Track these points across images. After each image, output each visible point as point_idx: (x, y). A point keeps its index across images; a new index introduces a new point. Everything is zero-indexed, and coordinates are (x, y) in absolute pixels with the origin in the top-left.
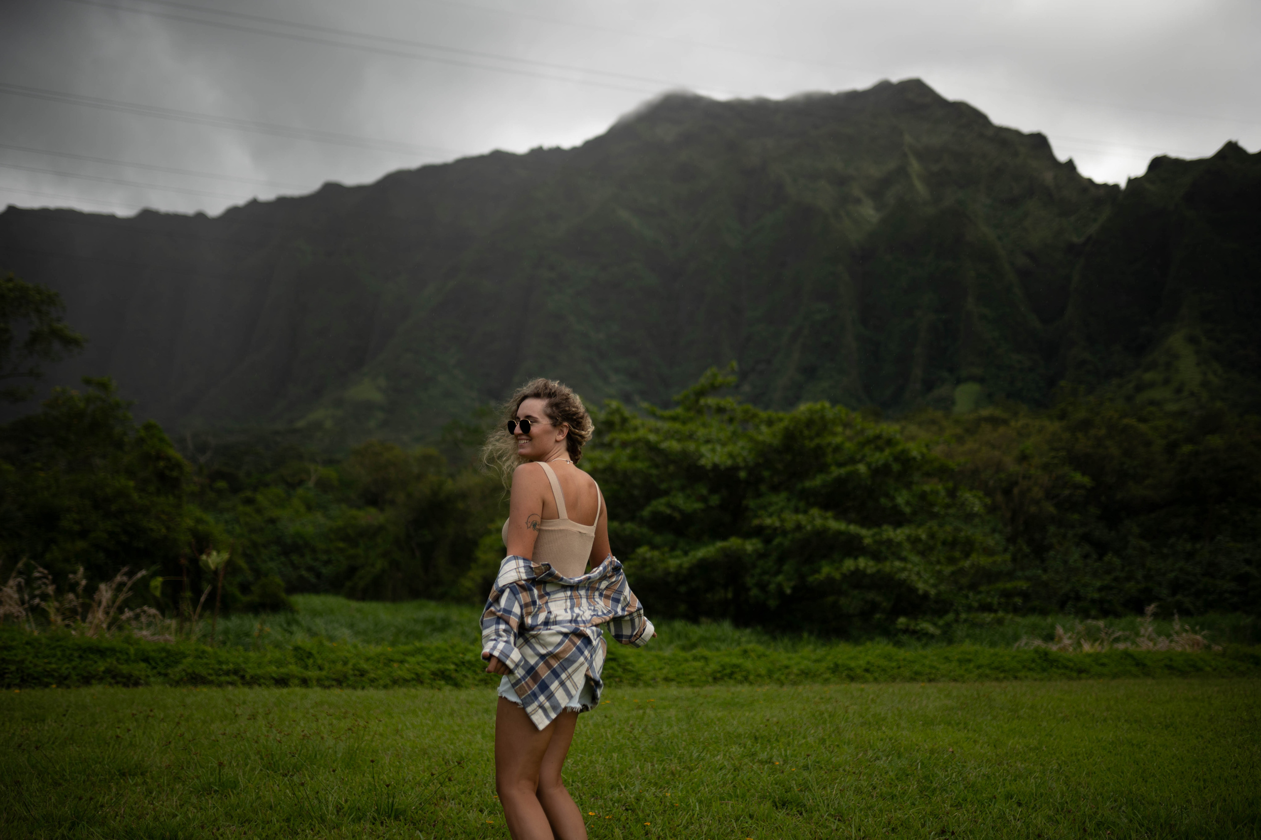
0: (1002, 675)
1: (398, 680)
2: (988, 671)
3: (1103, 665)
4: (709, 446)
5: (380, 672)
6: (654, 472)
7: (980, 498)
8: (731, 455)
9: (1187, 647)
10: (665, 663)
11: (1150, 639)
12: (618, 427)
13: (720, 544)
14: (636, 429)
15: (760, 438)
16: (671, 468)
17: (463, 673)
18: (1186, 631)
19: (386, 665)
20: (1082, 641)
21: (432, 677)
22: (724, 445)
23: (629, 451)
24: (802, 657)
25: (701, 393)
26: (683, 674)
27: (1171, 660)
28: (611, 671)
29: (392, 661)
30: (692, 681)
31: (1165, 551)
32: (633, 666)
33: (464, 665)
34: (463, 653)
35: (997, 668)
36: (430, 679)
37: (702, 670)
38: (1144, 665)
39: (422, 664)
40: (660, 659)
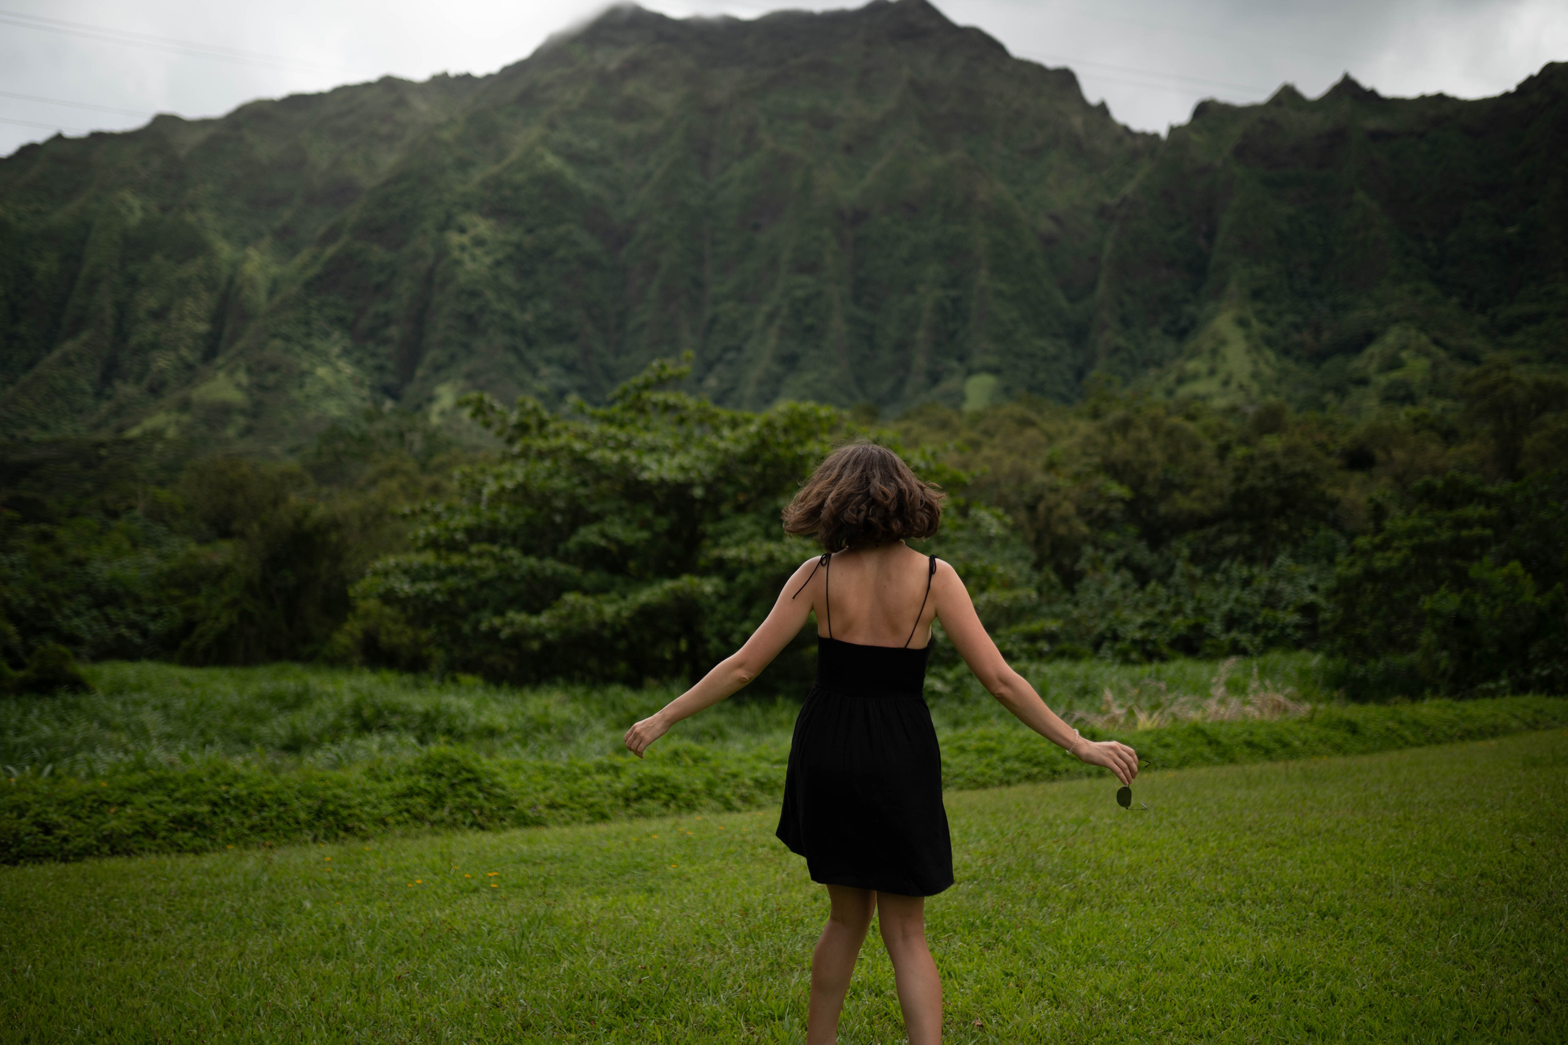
0: (1035, 770)
1: (111, 835)
2: (1017, 765)
3: (1167, 746)
4: (655, 456)
5: (79, 825)
6: (581, 491)
7: (999, 517)
8: (682, 468)
9: (1267, 711)
10: (557, 779)
11: (1222, 702)
12: (534, 431)
13: (668, 584)
14: (557, 434)
15: (722, 445)
16: (605, 485)
17: (227, 816)
18: (1266, 689)
19: (92, 810)
20: (1136, 711)
21: (171, 825)
22: (673, 454)
23: (548, 463)
24: (760, 758)
25: (647, 386)
26: (579, 796)
27: (1251, 734)
28: (467, 799)
29: (107, 803)
30: (592, 805)
31: (1218, 577)
32: (503, 788)
33: (230, 804)
34: (229, 784)
35: (1029, 760)
36: (168, 831)
37: (609, 786)
38: (1218, 743)
39: (157, 806)
40: (545, 771)
